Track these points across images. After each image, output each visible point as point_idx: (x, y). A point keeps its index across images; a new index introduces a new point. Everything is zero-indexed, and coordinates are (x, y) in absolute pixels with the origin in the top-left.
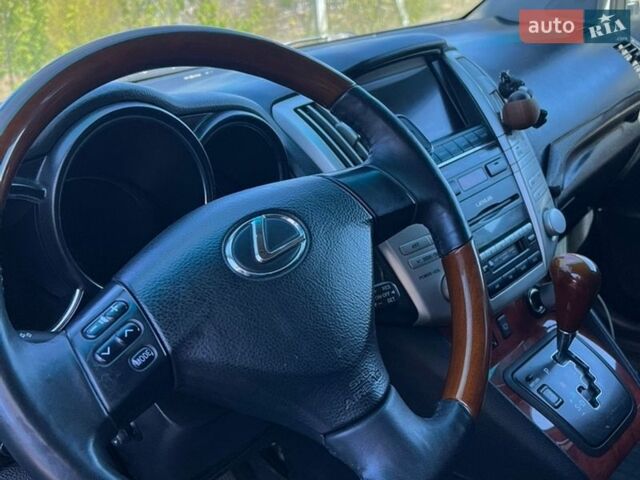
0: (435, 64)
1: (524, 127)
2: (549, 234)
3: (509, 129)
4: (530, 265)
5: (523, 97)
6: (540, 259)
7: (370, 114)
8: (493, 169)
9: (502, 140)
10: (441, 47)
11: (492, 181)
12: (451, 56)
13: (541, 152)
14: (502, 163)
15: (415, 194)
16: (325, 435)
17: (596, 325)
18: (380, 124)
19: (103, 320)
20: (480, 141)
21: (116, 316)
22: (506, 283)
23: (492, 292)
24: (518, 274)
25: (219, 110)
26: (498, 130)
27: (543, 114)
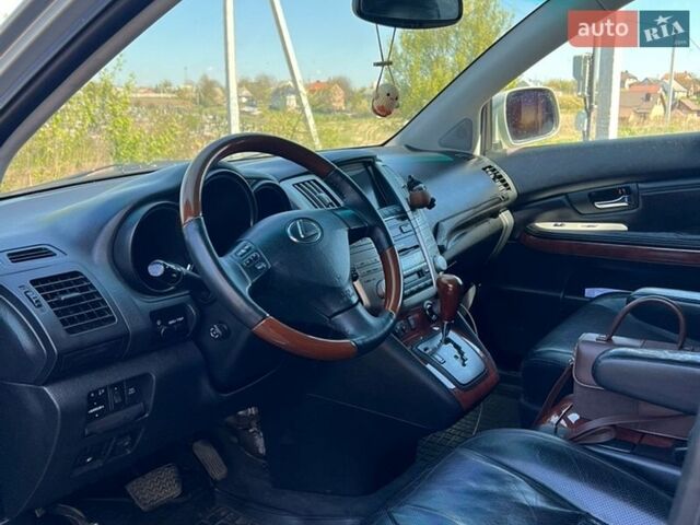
0: (370, 168)
1: (422, 207)
2: (438, 270)
3: (413, 208)
4: (426, 286)
5: (421, 189)
6: (431, 284)
7: (345, 184)
8: (404, 229)
9: (410, 214)
10: (374, 158)
11: (403, 235)
12: (378, 163)
13: (433, 226)
14: (410, 227)
15: (369, 222)
16: (330, 318)
17: (466, 327)
18: (350, 187)
19: (243, 251)
20: (397, 213)
21: (248, 250)
22: (413, 293)
23: (405, 297)
24: (419, 290)
25: (259, 179)
26: (407, 208)
27: (433, 200)
